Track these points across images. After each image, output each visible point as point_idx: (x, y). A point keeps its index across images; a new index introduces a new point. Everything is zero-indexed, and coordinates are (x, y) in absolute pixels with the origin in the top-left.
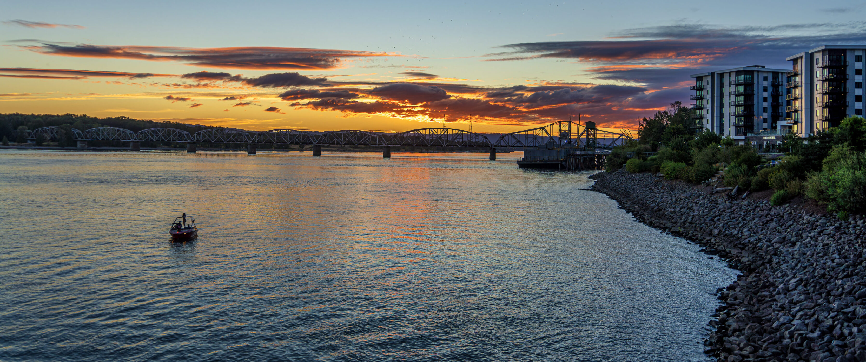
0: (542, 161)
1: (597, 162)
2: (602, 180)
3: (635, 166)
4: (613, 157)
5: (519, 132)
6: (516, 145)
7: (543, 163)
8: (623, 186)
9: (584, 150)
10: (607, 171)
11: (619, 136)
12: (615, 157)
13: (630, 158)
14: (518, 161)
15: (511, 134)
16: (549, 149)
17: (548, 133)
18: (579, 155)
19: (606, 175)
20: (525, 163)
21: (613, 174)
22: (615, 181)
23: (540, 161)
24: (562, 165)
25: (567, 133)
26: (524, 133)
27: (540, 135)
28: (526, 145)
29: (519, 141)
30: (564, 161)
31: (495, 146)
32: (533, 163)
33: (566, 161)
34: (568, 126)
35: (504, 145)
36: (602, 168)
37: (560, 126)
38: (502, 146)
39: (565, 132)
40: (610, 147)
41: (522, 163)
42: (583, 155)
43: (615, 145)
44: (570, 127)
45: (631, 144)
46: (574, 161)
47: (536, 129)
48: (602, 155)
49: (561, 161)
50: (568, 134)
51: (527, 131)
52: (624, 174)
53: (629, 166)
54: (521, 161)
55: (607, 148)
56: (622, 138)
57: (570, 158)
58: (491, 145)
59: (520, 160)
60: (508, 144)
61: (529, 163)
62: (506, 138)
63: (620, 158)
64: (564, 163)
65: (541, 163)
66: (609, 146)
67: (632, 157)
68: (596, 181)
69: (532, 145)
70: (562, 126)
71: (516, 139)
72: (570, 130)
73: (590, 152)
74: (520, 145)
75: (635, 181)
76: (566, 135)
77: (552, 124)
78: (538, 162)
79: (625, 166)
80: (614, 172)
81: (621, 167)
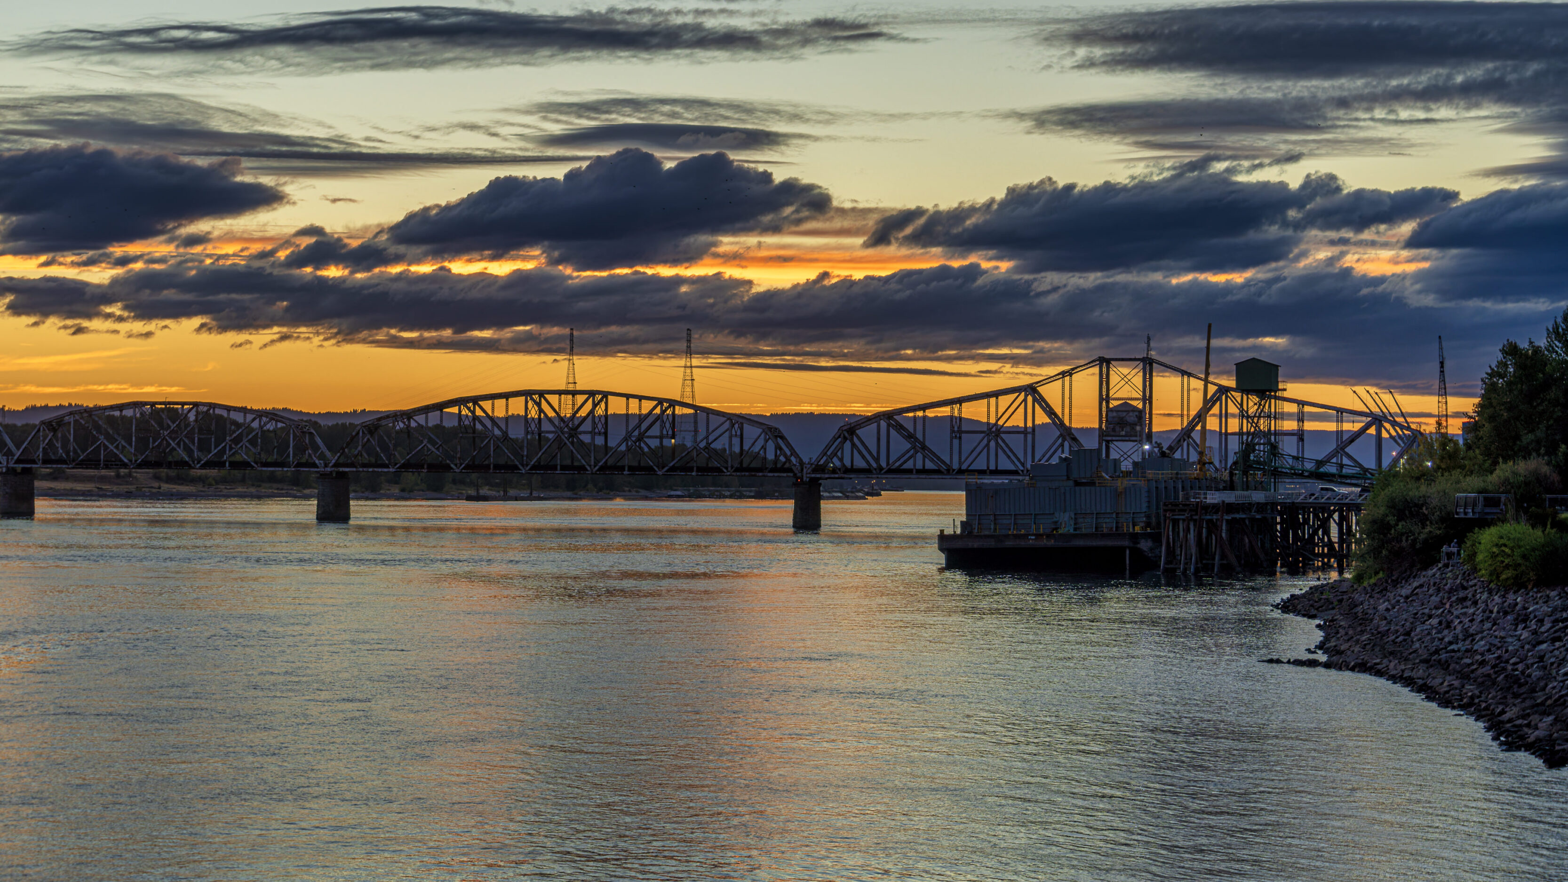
0: (1049, 536)
2: (1358, 620)
3: (1524, 557)
4: (1391, 519)
5: (924, 407)
6: (909, 465)
7: (1051, 543)
8: (1481, 646)
9: (1231, 486)
10: (1361, 576)
12: (1401, 517)
13: (1481, 521)
14: (942, 537)
15: (888, 416)
16: (1077, 484)
17: (1050, 412)
18: (1215, 508)
20: (976, 544)
21: (1403, 592)
22: (1434, 621)
23: (1038, 536)
24: (1136, 553)
25: (1134, 409)
26: (945, 411)
27: (1017, 421)
28: (956, 466)
29: (924, 447)
30: (1145, 536)
31: (819, 469)
32: (1009, 543)
33: (1156, 538)
34: (1138, 380)
35: (860, 463)
37: (1104, 381)
38: (847, 471)
39: (1126, 407)
41: (959, 544)
42: (1230, 508)
43: (1361, 464)
44: (1147, 384)
46: (1192, 536)
47: (997, 394)
49: (1135, 537)
50: (1140, 413)
51: (960, 401)
52: (1466, 592)
53: (1494, 556)
54: (954, 537)
57: (1175, 522)
58: (802, 463)
59: (949, 531)
60: (877, 460)
61: (992, 544)
62: (867, 434)
63: (1424, 520)
64: (1145, 545)
65: (1045, 542)
66: (1322, 464)
68: (1321, 622)
69: (981, 464)
70: (1114, 379)
71: (910, 436)
72: (1148, 398)
73: (1258, 497)
74: (929, 465)
75: (1533, 625)
76: (1132, 418)
77: (1070, 373)
78: (1032, 541)
80: (1400, 582)
81: (1432, 562)
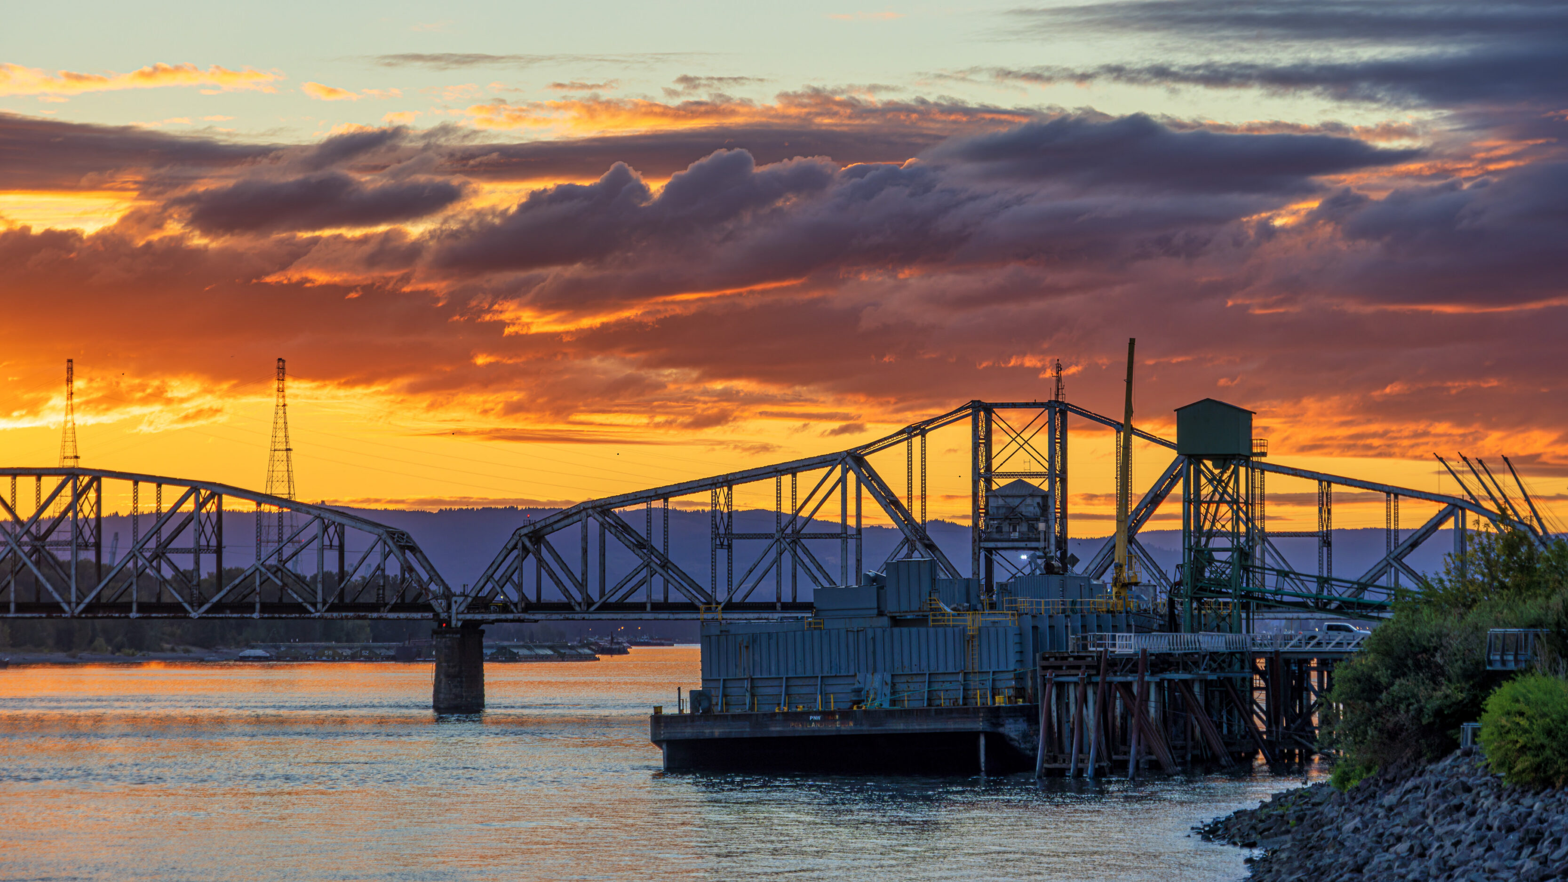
0: (846, 715)
1: (1272, 719)
2: (1308, 849)
3: (1550, 733)
4: (1382, 675)
5: (664, 493)
6: (638, 598)
7: (849, 727)
9: (1172, 624)
10: (1343, 779)
11: (1432, 509)
12: (1399, 670)
13: (1508, 676)
14: (658, 719)
15: (601, 509)
16: (896, 622)
17: (889, 501)
18: (1130, 664)
19: (1330, 811)
20: (717, 732)
21: (1389, 799)
22: (1402, 848)
23: (827, 715)
24: (997, 742)
25: (1035, 492)
27: (830, 512)
28: (722, 596)
29: (665, 564)
30: (1013, 712)
31: (480, 604)
32: (776, 729)
33: (1030, 714)
34: (1041, 442)
35: (552, 594)
36: (1307, 759)
37: (982, 444)
38: (529, 607)
39: (1020, 489)
40: (1369, 596)
41: (688, 732)
42: (1162, 662)
43: (1406, 582)
44: (1058, 445)
45: (1526, 568)
46: (1090, 714)
47: (793, 468)
48: (1303, 663)
49: (995, 714)
50: (1045, 498)
51: (729, 481)
52: (1467, 799)
53: (1503, 732)
54: (680, 718)
55: (1345, 608)
56: (1462, 534)
57: (1061, 687)
58: (448, 595)
59: (670, 710)
60: (582, 586)
61: (744, 730)
62: (563, 539)
63: (1436, 675)
64: (1012, 729)
65: (838, 726)
66: (1363, 587)
67: (1529, 670)
68: (1257, 853)
69: (766, 592)
70: (999, 440)
71: (642, 545)
72: (1058, 473)
74: (676, 597)
75: (1545, 847)
76: (1030, 508)
77: (919, 430)
78: (815, 725)
79: (1475, 734)
80: (1392, 783)
81: (1448, 747)
